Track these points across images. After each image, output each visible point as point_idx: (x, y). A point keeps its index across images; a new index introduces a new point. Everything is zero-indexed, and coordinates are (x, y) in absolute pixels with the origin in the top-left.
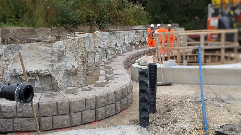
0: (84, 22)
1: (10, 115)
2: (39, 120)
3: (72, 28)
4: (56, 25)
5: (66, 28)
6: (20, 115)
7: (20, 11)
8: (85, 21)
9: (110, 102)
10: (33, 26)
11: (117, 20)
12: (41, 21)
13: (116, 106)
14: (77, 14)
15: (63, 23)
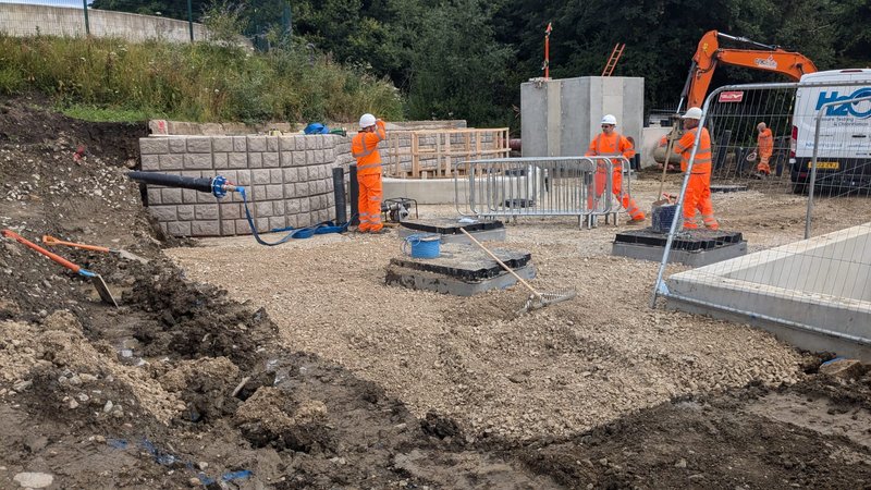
0: (279, 115)
1: (188, 217)
2: (221, 222)
3: (257, 125)
4: (231, 120)
5: (247, 125)
6: (198, 217)
7: (174, 96)
8: (281, 113)
9: (304, 210)
10: (197, 120)
11: (343, 111)
12: (207, 112)
13: (312, 217)
14: (266, 101)
15: (241, 117)
